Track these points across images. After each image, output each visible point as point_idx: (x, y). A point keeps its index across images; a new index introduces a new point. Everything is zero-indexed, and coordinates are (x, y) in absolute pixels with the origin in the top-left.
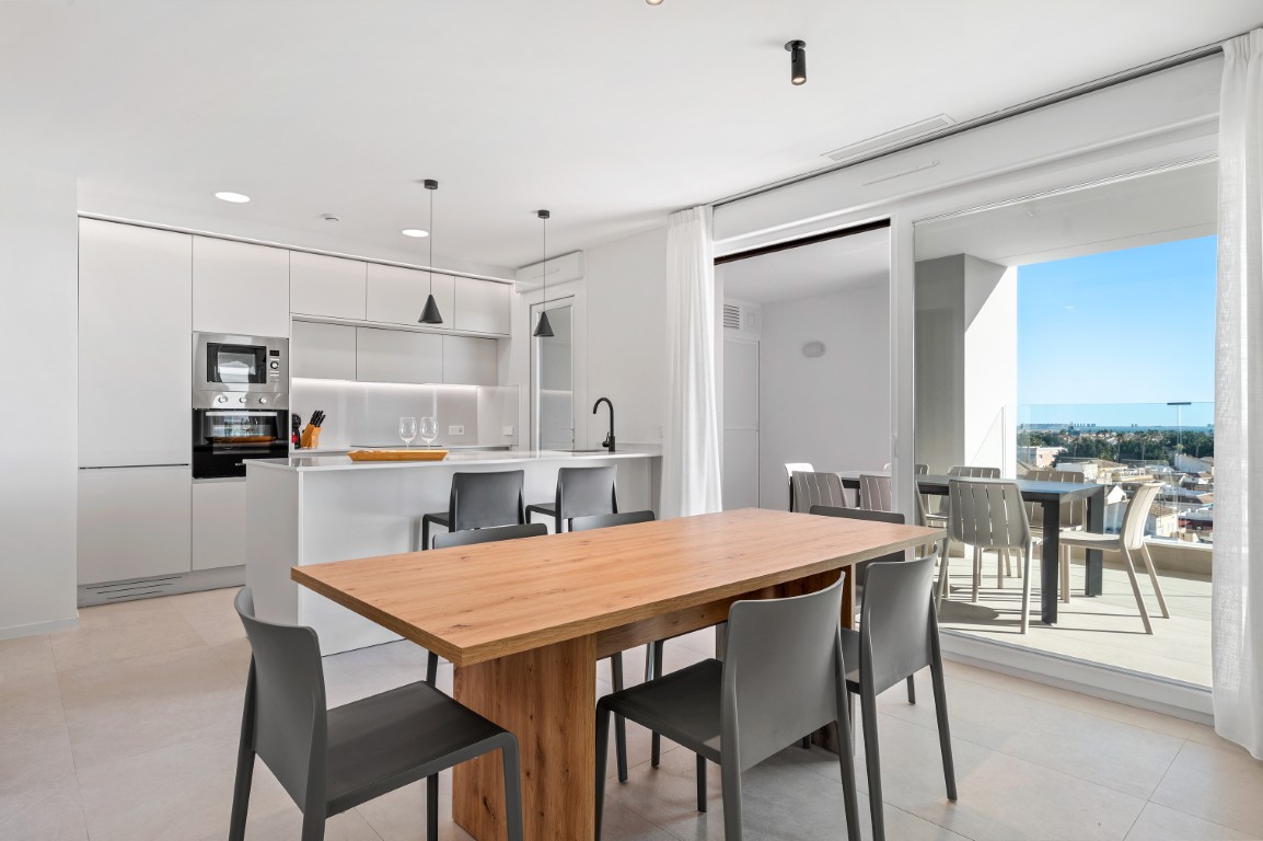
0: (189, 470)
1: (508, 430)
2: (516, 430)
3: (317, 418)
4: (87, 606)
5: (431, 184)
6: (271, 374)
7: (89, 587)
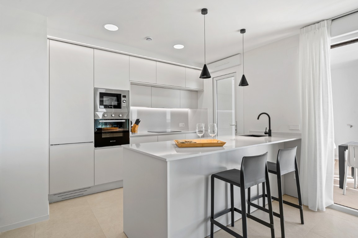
0: (93, 144)
3: (138, 122)
4: (54, 203)
6: (123, 105)
7: (55, 194)
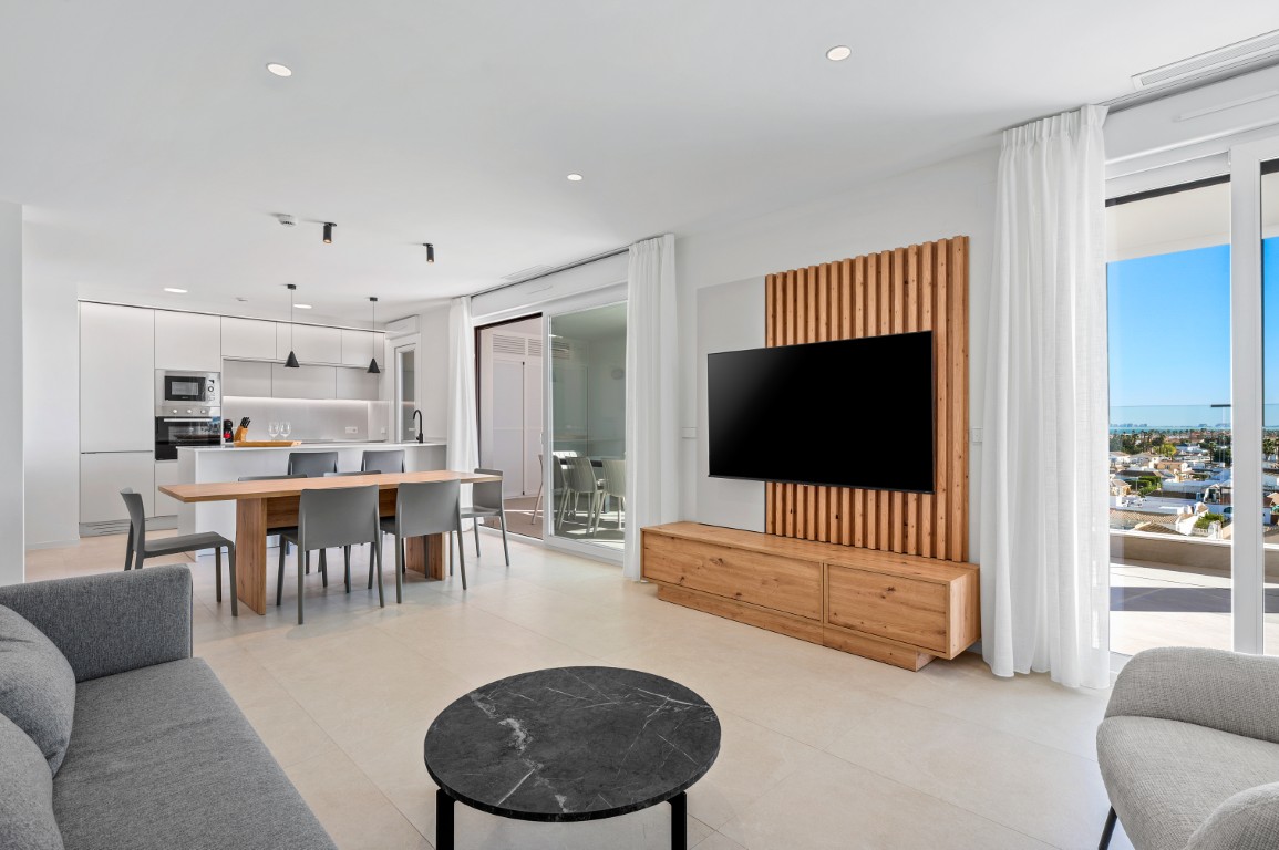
0: (153, 455)
1: (383, 430)
2: (387, 430)
3: (245, 423)
4: (87, 537)
5: (291, 287)
6: (209, 394)
7: (88, 525)
